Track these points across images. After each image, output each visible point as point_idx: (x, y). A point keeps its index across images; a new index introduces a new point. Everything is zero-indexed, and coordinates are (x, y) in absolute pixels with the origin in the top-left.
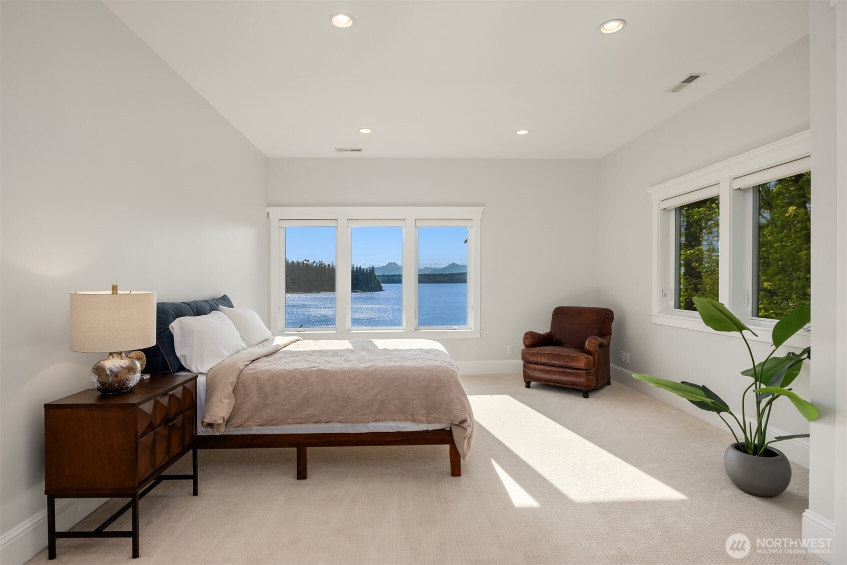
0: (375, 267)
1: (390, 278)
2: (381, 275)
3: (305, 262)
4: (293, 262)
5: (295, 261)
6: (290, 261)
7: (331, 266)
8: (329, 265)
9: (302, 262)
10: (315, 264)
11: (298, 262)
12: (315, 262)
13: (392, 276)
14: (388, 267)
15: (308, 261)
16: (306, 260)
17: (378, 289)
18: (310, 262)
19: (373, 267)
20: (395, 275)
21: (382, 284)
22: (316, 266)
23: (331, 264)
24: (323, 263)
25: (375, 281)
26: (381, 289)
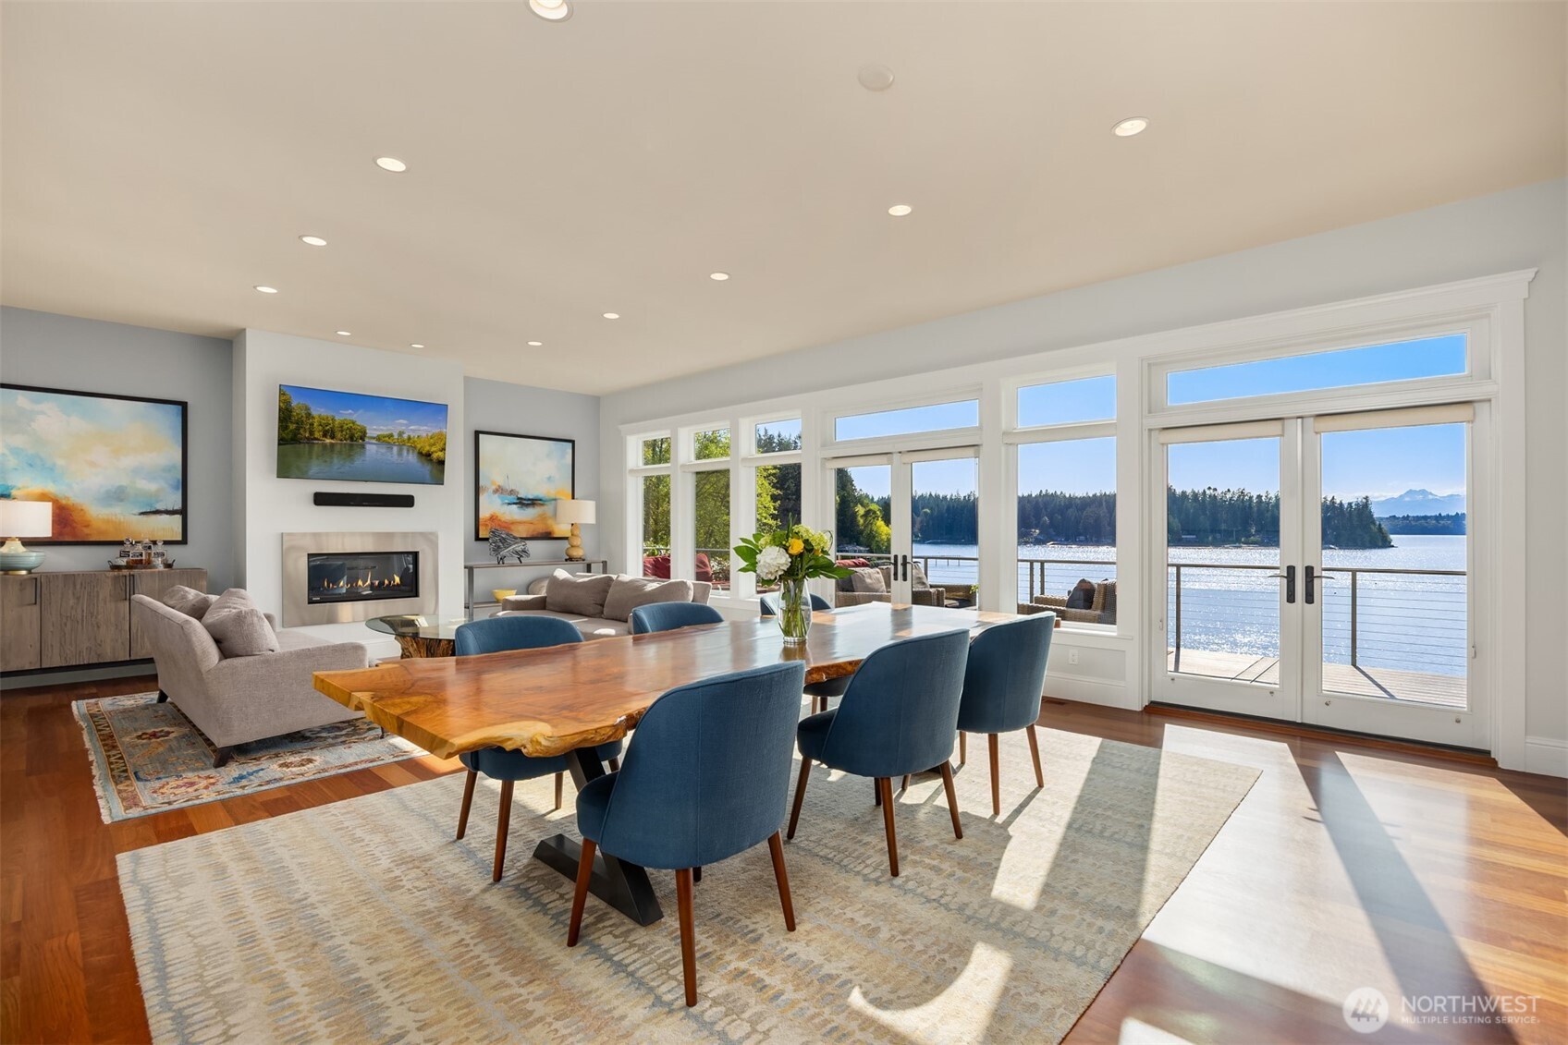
0: (1371, 499)
1: (1413, 523)
2: (1388, 516)
3: (1208, 492)
4: (1184, 493)
5: (1189, 491)
6: (1179, 491)
7: (1263, 499)
8: (1259, 497)
9: (1201, 491)
10: (1229, 496)
11: (1194, 492)
12: (1229, 490)
13: (1418, 518)
14: (1407, 499)
15: (1215, 490)
16: (1209, 488)
17: (1380, 544)
18: (1219, 491)
19: (1366, 498)
20: (1425, 518)
21: (1392, 536)
22: (1231, 499)
23: (1264, 495)
24: (1246, 492)
25: (1372, 526)
26: (1386, 544)
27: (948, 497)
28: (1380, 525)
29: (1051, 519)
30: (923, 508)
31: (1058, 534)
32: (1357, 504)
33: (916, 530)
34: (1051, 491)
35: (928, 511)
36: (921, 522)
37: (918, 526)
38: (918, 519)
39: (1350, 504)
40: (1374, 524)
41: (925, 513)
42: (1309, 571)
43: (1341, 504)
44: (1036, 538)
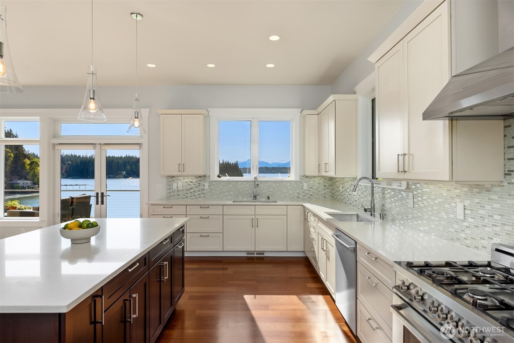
2: (243, 167)
21: (244, 173)
26: (242, 176)
27: (81, 156)
28: (241, 170)
29: (131, 167)
30: (67, 161)
31: (133, 174)
32: (235, 164)
33: (63, 172)
34: (131, 155)
35: (70, 162)
36: (66, 168)
37: (64, 170)
38: (65, 167)
39: (233, 163)
40: (239, 170)
41: (69, 164)
42: (102, 194)
43: (230, 163)
44: (124, 175)
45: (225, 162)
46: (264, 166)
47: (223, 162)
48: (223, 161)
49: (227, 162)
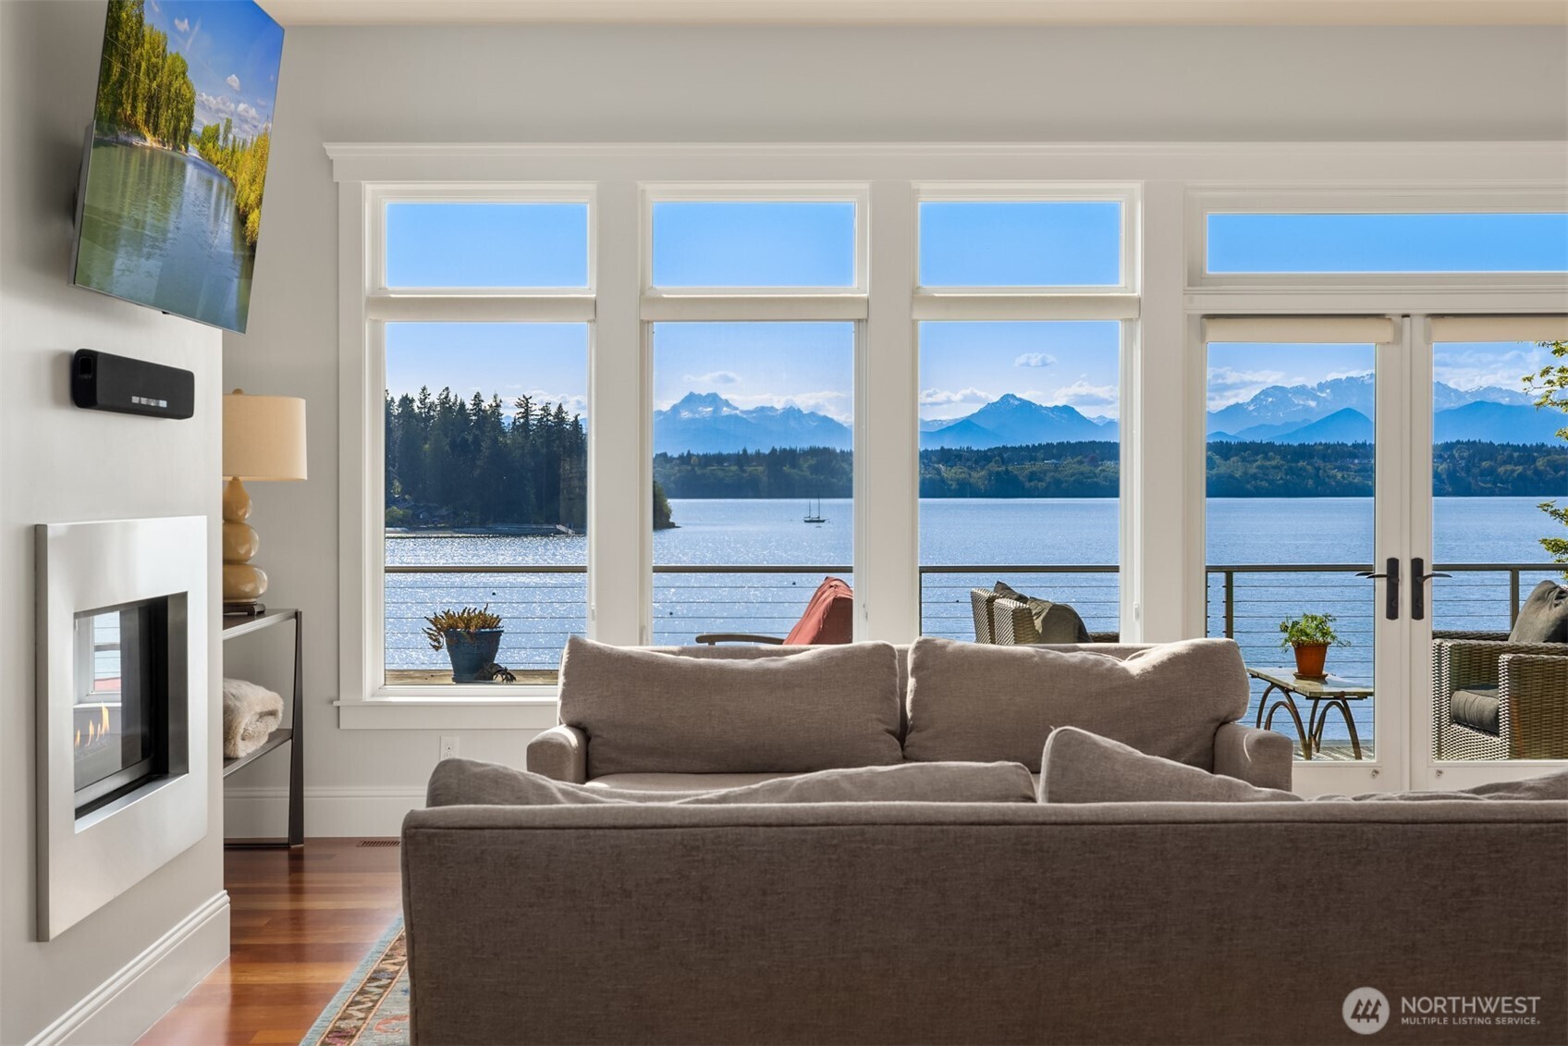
21: (669, 501)
45: (537, 411)
46: (806, 446)
47: (526, 414)
48: (525, 404)
49: (553, 410)
